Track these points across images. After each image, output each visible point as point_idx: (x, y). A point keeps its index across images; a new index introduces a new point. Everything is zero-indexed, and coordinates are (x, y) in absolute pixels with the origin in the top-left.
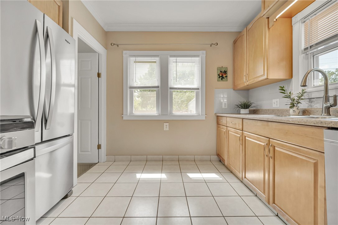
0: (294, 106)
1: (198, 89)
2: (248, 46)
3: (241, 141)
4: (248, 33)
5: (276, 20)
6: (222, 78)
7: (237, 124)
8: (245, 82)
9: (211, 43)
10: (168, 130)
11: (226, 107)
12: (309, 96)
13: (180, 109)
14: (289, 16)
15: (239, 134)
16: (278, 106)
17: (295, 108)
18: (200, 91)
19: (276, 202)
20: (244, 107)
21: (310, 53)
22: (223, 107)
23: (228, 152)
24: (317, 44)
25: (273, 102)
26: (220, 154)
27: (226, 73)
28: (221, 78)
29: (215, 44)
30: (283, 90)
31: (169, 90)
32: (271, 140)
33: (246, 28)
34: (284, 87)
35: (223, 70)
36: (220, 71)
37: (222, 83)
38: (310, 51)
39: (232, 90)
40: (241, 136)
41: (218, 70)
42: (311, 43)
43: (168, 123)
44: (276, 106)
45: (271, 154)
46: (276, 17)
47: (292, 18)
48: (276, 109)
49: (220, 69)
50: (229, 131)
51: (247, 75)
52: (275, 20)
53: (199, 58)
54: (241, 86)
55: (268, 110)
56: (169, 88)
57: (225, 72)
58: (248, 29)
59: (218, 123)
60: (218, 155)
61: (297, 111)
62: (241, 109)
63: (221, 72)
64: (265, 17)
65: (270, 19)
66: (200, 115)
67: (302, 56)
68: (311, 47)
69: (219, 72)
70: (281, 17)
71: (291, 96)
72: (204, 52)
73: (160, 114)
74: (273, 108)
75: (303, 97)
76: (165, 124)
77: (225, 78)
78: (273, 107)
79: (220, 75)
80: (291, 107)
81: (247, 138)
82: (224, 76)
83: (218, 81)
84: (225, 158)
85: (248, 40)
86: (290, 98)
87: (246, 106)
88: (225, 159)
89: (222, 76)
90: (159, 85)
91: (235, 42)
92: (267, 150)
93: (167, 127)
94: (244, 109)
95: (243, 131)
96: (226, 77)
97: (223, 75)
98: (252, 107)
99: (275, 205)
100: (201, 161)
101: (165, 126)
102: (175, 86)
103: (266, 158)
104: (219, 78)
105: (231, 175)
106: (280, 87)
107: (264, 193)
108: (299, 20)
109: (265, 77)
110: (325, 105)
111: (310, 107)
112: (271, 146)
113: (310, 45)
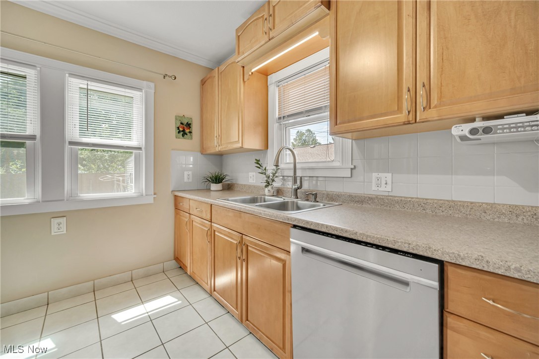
0: (269, 184)
1: (140, 149)
2: (220, 96)
3: (209, 238)
4: (220, 76)
5: (252, 73)
6: (184, 134)
7: (204, 212)
8: (216, 146)
9: (164, 73)
10: (65, 232)
11: (190, 180)
12: (282, 173)
13: (107, 169)
14: (265, 73)
15: (207, 227)
16: (255, 182)
17: (270, 187)
18: (143, 152)
19: (249, 319)
20: (216, 180)
21: (283, 124)
22: (186, 180)
23: (192, 253)
24: (289, 116)
25: (250, 176)
26: (178, 257)
27: (190, 127)
28: (182, 133)
29: (171, 77)
30: (258, 163)
31: (67, 147)
32: (244, 236)
33: (217, 68)
34: (259, 161)
35: (185, 122)
36: (180, 122)
37: (183, 142)
38: (283, 121)
39: (199, 154)
40: (209, 229)
41: (176, 119)
42: (284, 113)
43: (65, 218)
44: (252, 182)
45: (244, 257)
46: (251, 70)
47: (268, 77)
48: (253, 186)
49: (180, 119)
50: (192, 221)
51: (219, 136)
52: (250, 73)
53: (141, 93)
54: (212, 151)
55: (245, 185)
56: (67, 143)
57: (189, 125)
58: (220, 72)
59: (177, 208)
60: (177, 259)
61: (272, 191)
62: (212, 184)
63: (182, 123)
64: (240, 64)
65: (245, 68)
66: (144, 195)
67: (276, 125)
68: (284, 117)
69: (179, 124)
70: (257, 71)
71: (267, 173)
72: (152, 85)
73: (40, 201)
74: (250, 184)
75: (277, 175)
76: (55, 222)
77: (188, 134)
78: (250, 182)
79: (181, 129)
80: (266, 186)
81: (216, 233)
82: (187, 131)
83: (177, 138)
84: (188, 262)
85: (220, 87)
86: (265, 174)
87: (218, 179)
88: (186, 265)
89: (184, 131)
90: (38, 133)
91: (203, 83)
92: (239, 250)
93: (61, 226)
94: (215, 183)
95: (211, 222)
96: (190, 132)
97: (184, 129)
98: (226, 181)
99: (249, 323)
100: (147, 276)
101: (57, 226)
102: (83, 139)
103: (239, 261)
104: (179, 132)
105: (197, 288)
106: (256, 160)
107: (237, 308)
108: (274, 82)
109: (240, 145)
110: (294, 187)
111: (283, 186)
112: (244, 245)
113: (283, 115)
